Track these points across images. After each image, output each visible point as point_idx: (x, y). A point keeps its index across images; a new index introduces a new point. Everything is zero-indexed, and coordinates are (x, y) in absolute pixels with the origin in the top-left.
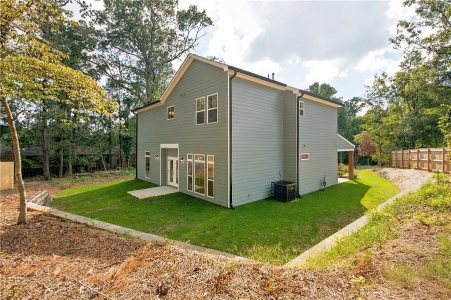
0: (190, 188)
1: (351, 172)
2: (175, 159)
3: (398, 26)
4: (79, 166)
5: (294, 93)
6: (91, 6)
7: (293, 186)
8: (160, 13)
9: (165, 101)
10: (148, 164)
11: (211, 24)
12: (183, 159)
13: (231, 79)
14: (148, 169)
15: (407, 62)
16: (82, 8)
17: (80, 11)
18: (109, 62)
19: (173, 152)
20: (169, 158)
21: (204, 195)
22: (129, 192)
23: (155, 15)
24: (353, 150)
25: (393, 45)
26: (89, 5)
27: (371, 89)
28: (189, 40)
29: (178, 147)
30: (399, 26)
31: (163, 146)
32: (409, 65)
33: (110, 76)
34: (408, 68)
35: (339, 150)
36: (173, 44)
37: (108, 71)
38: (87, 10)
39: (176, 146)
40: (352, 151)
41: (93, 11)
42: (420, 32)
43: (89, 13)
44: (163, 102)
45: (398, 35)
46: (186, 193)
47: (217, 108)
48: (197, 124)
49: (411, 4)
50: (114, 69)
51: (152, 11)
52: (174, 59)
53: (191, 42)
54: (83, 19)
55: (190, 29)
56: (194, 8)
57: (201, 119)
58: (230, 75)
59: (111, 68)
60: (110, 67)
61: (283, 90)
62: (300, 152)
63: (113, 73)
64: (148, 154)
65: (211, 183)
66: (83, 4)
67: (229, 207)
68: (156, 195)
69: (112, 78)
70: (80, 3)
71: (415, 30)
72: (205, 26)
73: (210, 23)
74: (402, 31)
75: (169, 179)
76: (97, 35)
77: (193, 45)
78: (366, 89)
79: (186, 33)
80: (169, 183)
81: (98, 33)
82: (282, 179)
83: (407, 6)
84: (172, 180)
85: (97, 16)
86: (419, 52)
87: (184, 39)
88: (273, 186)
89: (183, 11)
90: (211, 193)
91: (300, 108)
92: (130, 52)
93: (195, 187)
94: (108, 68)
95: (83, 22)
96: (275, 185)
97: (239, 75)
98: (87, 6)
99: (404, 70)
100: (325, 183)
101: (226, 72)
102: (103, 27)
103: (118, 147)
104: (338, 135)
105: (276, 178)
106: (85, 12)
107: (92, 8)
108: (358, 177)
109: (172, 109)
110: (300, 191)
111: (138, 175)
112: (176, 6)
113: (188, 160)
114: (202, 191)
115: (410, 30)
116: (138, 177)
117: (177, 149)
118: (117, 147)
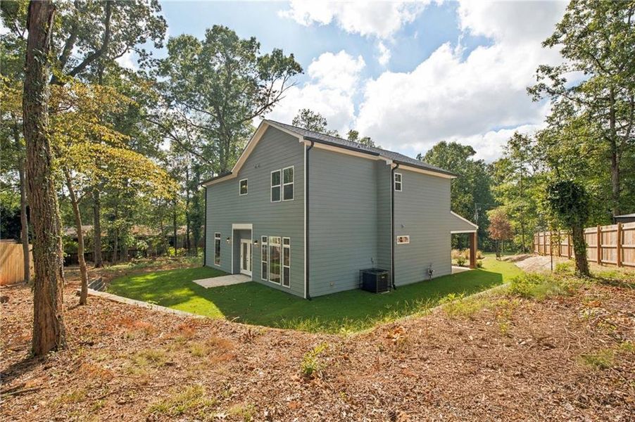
0: (265, 277)
1: (472, 258)
2: (249, 242)
3: (537, 72)
4: (136, 250)
5: (387, 164)
6: (151, 54)
7: (386, 275)
8: (238, 58)
9: (238, 173)
10: (218, 249)
11: (301, 72)
12: (256, 242)
13: (308, 150)
14: (218, 254)
15: (555, 115)
16: (142, 58)
17: (139, 61)
18: (175, 121)
19: (247, 233)
20: (243, 241)
21: (280, 284)
22: (194, 281)
23: (232, 62)
24: (475, 231)
25: (533, 96)
26: (149, 53)
27: (509, 151)
28: (274, 92)
29: (251, 228)
30: (540, 71)
31: (236, 226)
32: (558, 120)
33: (175, 139)
34: (558, 123)
35: (452, 232)
36: (254, 97)
37: (173, 133)
38: (147, 60)
39: (249, 226)
40: (473, 233)
41: (154, 60)
42: (564, 80)
43: (149, 63)
44: (235, 175)
45: (538, 83)
46: (260, 282)
47: (293, 183)
48: (273, 200)
49: (552, 45)
50: (180, 130)
51: (228, 58)
52: (255, 116)
53: (276, 94)
54: (142, 70)
55: (274, 78)
56: (278, 53)
57: (276, 195)
58: (307, 146)
59: (177, 129)
60: (175, 126)
61: (377, 159)
62: (395, 234)
63: (178, 135)
64: (218, 235)
65: (286, 270)
66: (143, 53)
67: (305, 297)
68: (225, 285)
69: (177, 140)
70: (139, 52)
71: (560, 77)
72: (294, 73)
73: (300, 70)
74: (543, 78)
75: (242, 266)
76: (159, 89)
77: (279, 98)
78: (505, 150)
79: (269, 84)
80: (243, 271)
81: (162, 87)
82: (375, 266)
83: (548, 46)
84: (245, 268)
85: (159, 66)
86: (569, 103)
87: (267, 90)
88: (362, 275)
89: (266, 56)
90: (286, 282)
91: (395, 182)
92: (200, 109)
93: (270, 275)
94: (173, 129)
95: (142, 72)
96: (364, 274)
97: (316, 145)
98: (147, 55)
99: (552, 127)
100: (431, 272)
101: (303, 143)
102: (166, 79)
103: (185, 227)
104: (452, 212)
105: (367, 265)
106: (144, 62)
107: (153, 57)
108: (482, 266)
109: (244, 183)
110: (395, 281)
111: (207, 262)
112: (257, 50)
113: (263, 243)
114: (277, 280)
115: (552, 77)
116: (207, 264)
117: (250, 230)
118: (183, 227)
